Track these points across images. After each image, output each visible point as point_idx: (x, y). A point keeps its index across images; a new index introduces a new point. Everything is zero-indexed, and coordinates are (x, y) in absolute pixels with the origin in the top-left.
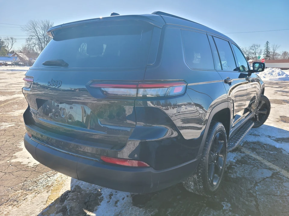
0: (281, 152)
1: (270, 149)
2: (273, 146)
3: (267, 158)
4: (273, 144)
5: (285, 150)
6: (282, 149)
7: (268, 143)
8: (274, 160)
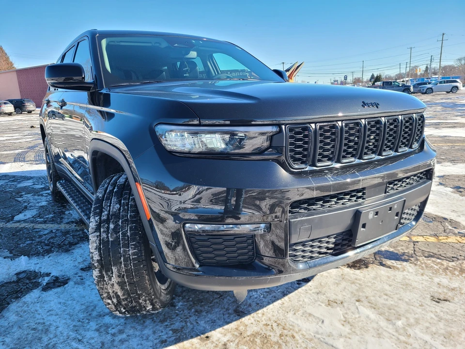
0: (11, 253)
1: (33, 246)
2: (32, 255)
3: (31, 231)
4: (35, 260)
5: (5, 258)
6: (12, 258)
7: (46, 257)
8: (17, 232)
